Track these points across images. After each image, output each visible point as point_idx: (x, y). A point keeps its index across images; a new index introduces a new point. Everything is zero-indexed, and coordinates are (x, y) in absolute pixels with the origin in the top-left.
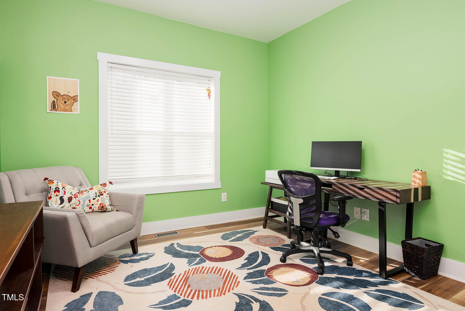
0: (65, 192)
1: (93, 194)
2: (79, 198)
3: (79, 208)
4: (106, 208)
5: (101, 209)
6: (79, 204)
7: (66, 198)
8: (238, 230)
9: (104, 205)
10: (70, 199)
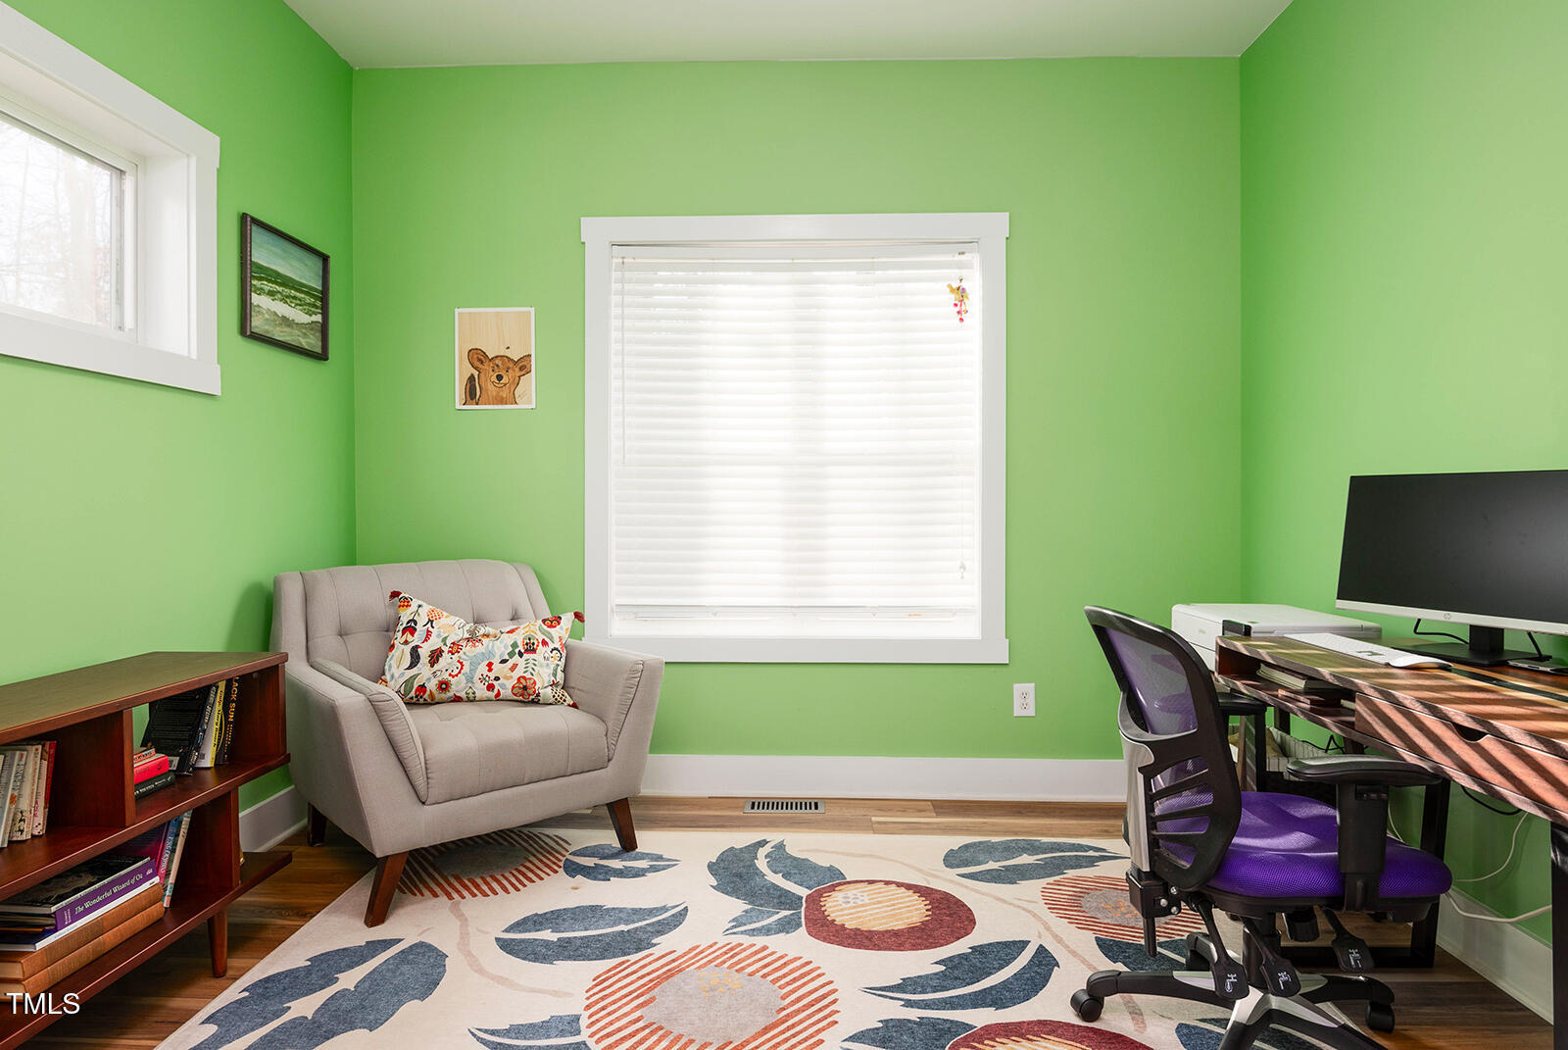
0: (429, 634)
1: (506, 647)
2: (464, 657)
3: (458, 683)
4: (534, 692)
5: (522, 695)
6: (460, 672)
7: (424, 653)
8: (1045, 839)
9: (532, 681)
10: (435, 656)
